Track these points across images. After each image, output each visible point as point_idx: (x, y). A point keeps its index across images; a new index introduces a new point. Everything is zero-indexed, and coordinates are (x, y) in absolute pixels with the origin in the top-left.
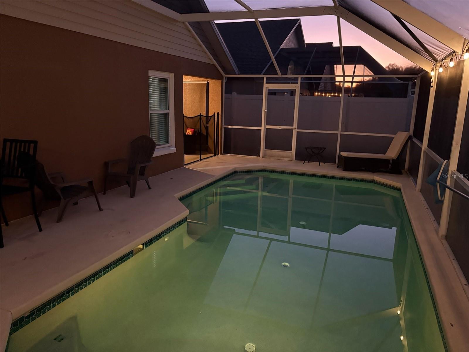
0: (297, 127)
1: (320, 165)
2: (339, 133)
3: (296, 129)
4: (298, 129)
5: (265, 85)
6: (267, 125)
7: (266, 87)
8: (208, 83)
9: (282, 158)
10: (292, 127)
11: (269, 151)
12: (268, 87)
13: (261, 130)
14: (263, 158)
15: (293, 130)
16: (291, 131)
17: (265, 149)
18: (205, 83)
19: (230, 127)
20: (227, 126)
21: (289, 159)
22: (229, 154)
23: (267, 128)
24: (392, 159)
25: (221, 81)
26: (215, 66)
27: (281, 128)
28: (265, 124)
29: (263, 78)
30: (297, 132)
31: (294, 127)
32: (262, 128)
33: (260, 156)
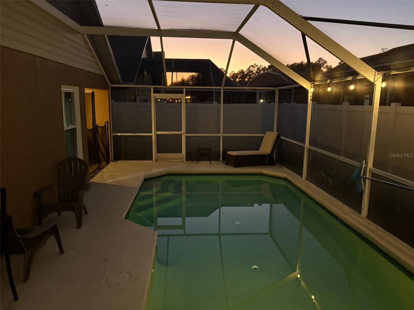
0: (185, 132)
1: (211, 164)
2: (221, 135)
3: (185, 134)
4: (186, 133)
5: (153, 95)
6: (157, 130)
7: (154, 97)
8: (93, 93)
9: (174, 160)
10: (181, 132)
11: (161, 155)
12: (156, 97)
13: (152, 136)
14: (155, 161)
15: (182, 135)
16: (180, 136)
17: (157, 153)
18: (90, 93)
19: (119, 134)
20: (117, 134)
21: (180, 160)
22: (120, 161)
23: (157, 134)
24: (267, 154)
25: (108, 91)
26: (103, 76)
27: (171, 133)
28: (156, 130)
29: (150, 88)
30: (186, 136)
31: (182, 132)
32: (153, 135)
33: (152, 160)
